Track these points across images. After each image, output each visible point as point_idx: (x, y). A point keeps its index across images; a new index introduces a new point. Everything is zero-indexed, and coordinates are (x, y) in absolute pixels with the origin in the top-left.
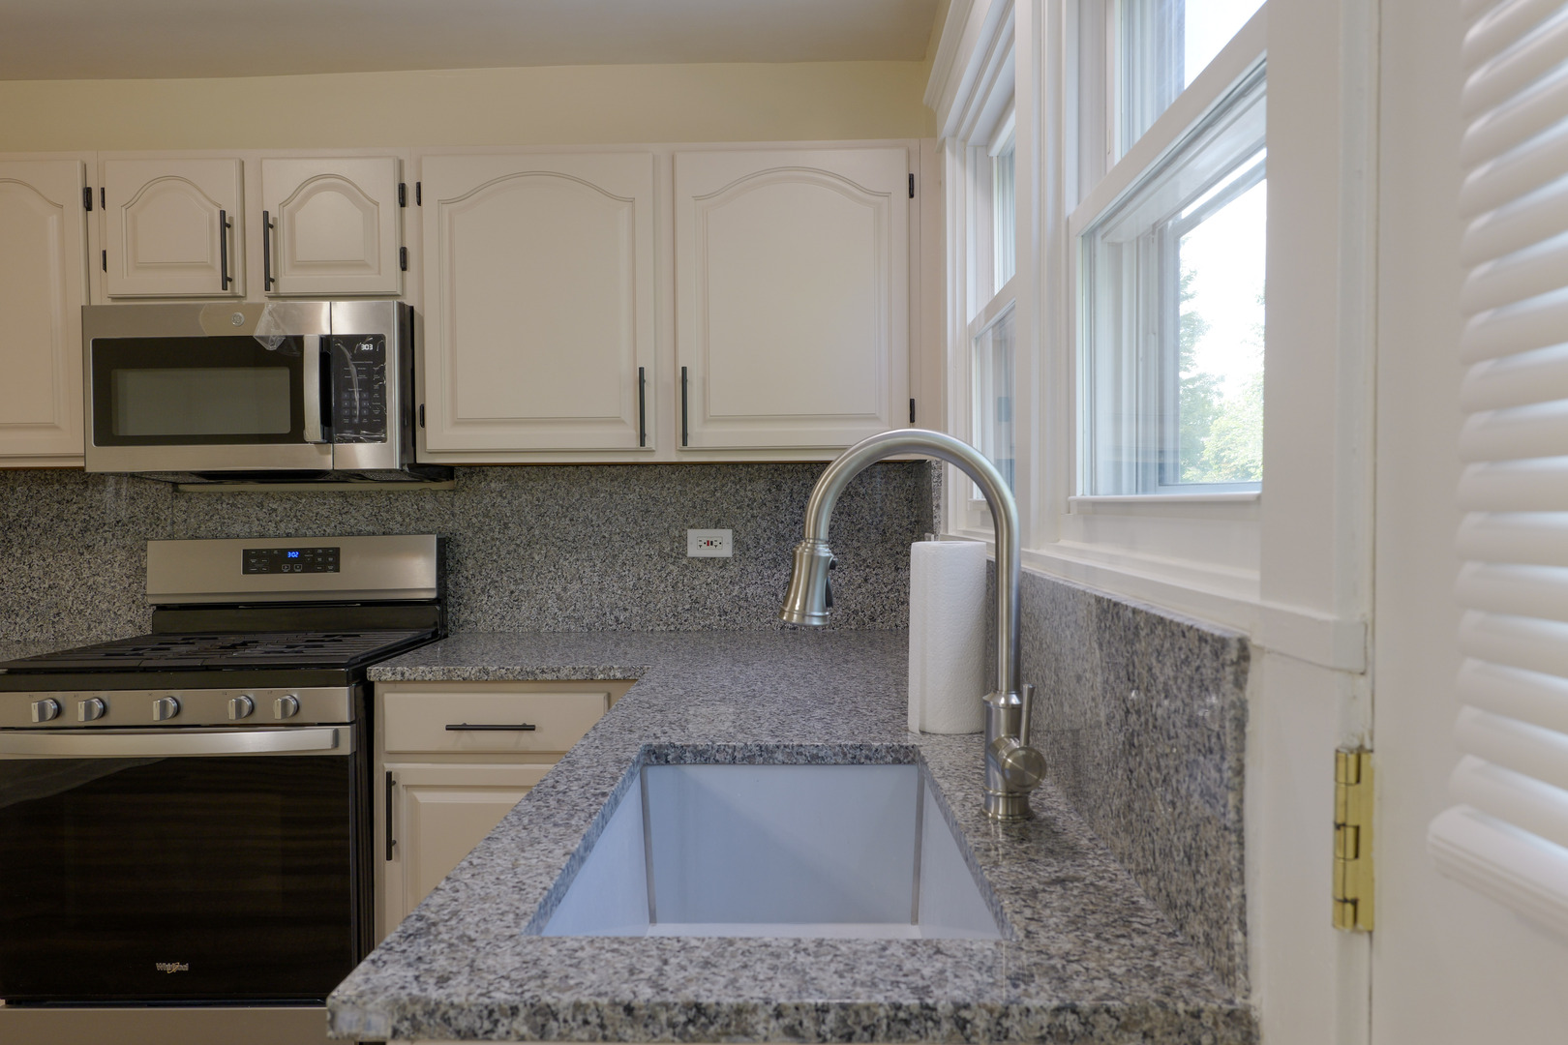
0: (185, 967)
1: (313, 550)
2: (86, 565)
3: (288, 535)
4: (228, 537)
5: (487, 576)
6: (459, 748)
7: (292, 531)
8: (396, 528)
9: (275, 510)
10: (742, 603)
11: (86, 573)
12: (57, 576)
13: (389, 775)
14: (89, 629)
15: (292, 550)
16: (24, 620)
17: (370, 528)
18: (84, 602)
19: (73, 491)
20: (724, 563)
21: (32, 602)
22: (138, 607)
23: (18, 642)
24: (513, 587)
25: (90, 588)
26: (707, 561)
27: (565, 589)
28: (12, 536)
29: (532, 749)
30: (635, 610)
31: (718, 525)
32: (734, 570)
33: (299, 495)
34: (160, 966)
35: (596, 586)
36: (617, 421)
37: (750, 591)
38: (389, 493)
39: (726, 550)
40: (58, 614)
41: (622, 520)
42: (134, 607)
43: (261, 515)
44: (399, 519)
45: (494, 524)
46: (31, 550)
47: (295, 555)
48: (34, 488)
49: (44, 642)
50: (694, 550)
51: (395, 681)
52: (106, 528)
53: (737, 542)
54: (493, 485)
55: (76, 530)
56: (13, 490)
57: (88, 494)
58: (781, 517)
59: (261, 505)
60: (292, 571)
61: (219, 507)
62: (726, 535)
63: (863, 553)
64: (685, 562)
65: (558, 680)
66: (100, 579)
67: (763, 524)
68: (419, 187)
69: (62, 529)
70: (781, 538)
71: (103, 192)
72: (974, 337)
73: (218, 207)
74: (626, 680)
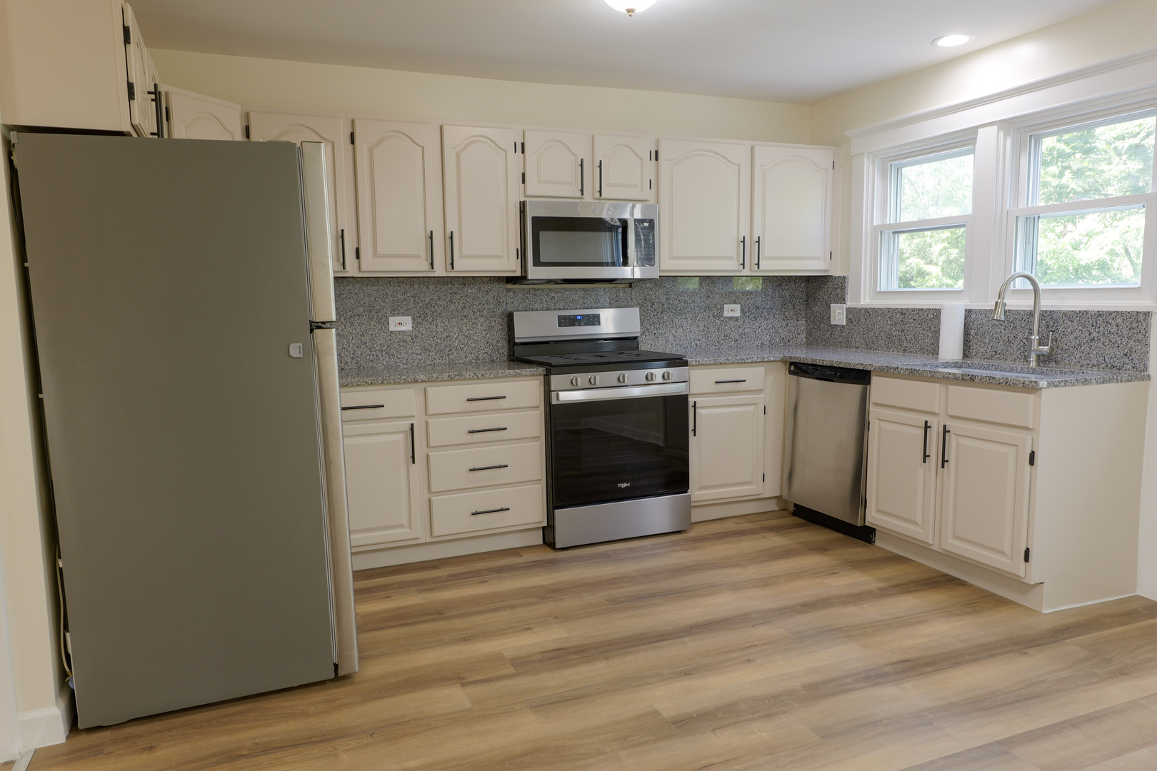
0: (629, 485)
1: (588, 315)
2: (464, 325)
3: (560, 309)
4: (532, 310)
5: (646, 327)
6: (715, 391)
7: (562, 307)
9: (554, 297)
10: (743, 336)
11: (465, 329)
12: (450, 331)
13: (695, 402)
14: (466, 357)
15: (578, 315)
16: (433, 354)
17: (597, 306)
18: (464, 344)
20: (737, 319)
21: (437, 344)
22: (490, 345)
23: (430, 365)
24: (655, 332)
25: (466, 336)
26: (730, 318)
28: (427, 311)
29: (741, 390)
30: (703, 340)
31: (735, 303)
32: (740, 322)
33: (565, 290)
34: (619, 485)
35: (689, 330)
36: (731, 258)
37: (746, 331)
38: (606, 288)
39: (737, 314)
40: (451, 350)
41: (699, 300)
42: (488, 345)
43: (547, 300)
45: (648, 303)
46: (437, 318)
47: (580, 318)
48: (439, 286)
49: (444, 364)
50: (727, 314)
51: (696, 365)
52: (474, 306)
53: (742, 310)
55: (460, 308)
56: (428, 287)
57: (465, 290)
58: (758, 299)
59: (548, 295)
60: (580, 325)
62: (738, 307)
63: (786, 314)
64: (722, 319)
66: (471, 332)
67: (752, 302)
68: (657, 152)
69: (452, 307)
70: (757, 308)
71: (523, 145)
72: (880, 230)
73: (576, 156)
74: (774, 361)
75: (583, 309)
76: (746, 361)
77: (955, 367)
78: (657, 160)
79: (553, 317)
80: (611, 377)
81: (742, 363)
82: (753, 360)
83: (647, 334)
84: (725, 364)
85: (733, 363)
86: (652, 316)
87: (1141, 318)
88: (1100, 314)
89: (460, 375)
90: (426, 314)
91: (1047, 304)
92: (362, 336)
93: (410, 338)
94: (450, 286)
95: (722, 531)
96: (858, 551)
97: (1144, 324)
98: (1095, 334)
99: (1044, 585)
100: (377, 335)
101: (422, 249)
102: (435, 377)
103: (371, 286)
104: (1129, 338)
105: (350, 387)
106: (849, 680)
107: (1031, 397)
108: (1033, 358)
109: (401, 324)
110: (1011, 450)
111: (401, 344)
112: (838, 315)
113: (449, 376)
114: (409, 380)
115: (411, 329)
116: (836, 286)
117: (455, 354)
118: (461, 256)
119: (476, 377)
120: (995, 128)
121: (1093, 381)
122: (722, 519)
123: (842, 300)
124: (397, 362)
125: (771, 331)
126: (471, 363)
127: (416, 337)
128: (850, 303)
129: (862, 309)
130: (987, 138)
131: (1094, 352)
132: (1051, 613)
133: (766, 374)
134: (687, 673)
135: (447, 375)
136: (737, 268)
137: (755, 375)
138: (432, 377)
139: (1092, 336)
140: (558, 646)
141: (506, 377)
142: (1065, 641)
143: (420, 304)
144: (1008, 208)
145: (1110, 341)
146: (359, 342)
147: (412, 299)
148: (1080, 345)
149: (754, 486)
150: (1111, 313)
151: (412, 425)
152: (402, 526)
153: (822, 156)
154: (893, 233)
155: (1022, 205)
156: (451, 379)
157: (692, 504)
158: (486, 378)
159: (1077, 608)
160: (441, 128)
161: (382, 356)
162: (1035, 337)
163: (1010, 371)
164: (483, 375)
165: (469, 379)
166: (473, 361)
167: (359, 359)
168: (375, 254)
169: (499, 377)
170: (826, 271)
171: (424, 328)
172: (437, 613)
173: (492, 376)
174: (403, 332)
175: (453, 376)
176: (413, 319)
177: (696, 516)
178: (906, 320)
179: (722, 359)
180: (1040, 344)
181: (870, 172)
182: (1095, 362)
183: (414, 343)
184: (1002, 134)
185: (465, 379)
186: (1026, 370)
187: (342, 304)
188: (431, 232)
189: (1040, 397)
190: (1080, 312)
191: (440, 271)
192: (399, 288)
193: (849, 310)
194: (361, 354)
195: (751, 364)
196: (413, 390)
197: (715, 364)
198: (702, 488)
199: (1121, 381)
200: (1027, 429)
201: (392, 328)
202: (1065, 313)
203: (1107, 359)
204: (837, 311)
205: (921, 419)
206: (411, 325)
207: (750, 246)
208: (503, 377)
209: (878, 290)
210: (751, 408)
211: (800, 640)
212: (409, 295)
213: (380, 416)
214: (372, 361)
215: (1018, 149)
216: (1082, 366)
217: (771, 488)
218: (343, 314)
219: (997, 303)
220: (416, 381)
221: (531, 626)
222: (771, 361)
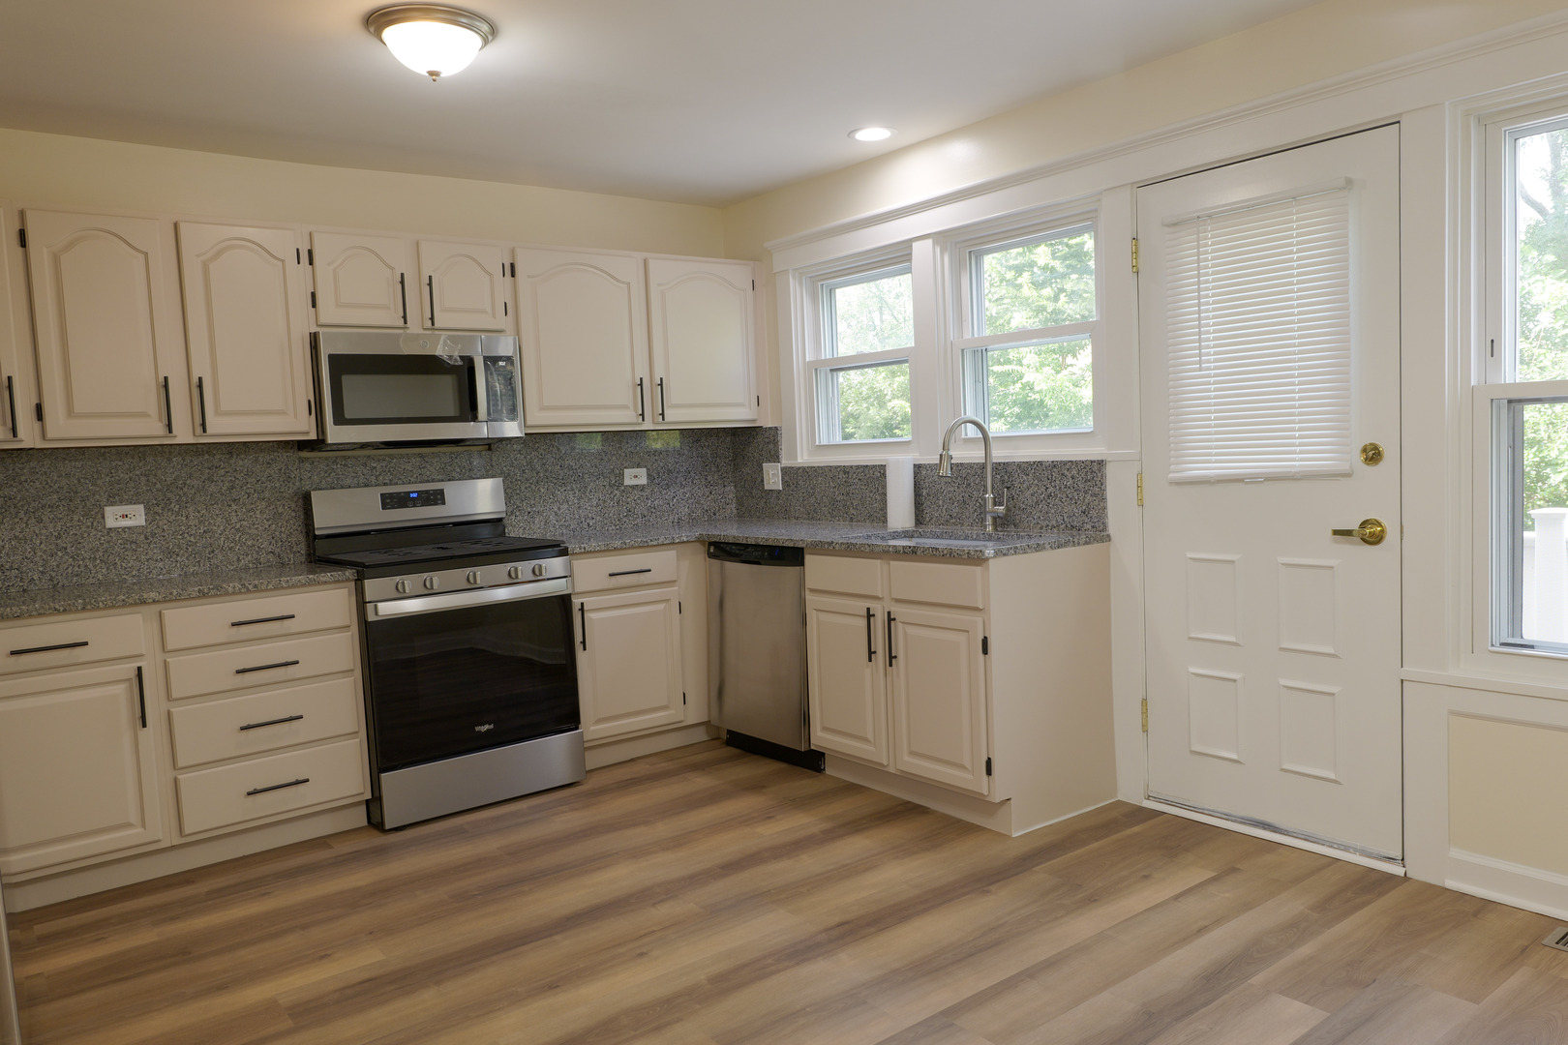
0: (492, 726)
1: (427, 492)
2: (234, 514)
3: (385, 484)
4: (342, 487)
5: (514, 504)
6: (611, 587)
7: (388, 481)
8: (457, 476)
9: (375, 468)
10: (653, 510)
11: (234, 519)
12: (210, 524)
13: (582, 604)
14: (239, 560)
15: (412, 492)
16: (184, 558)
17: (440, 477)
18: (234, 541)
19: (220, 460)
20: (642, 488)
21: (189, 544)
22: (277, 542)
24: (529, 510)
25: (238, 530)
26: (634, 487)
27: (559, 509)
28: (170, 495)
29: (645, 582)
30: (598, 518)
31: (639, 466)
32: (648, 491)
33: (392, 457)
34: (477, 729)
35: (577, 506)
36: (626, 407)
37: (656, 502)
38: (451, 453)
39: (643, 480)
40: (213, 551)
41: (589, 465)
42: (273, 541)
43: (365, 472)
44: (458, 470)
45: (517, 471)
46: (188, 505)
47: (415, 495)
48: (188, 459)
50: (627, 482)
51: (580, 553)
52: (249, 486)
53: (649, 476)
54: (515, 446)
55: (224, 488)
56: (169, 460)
57: (232, 461)
58: (669, 460)
59: (365, 465)
60: (414, 506)
61: (335, 467)
62: (643, 472)
63: (709, 478)
64: (623, 488)
65: (658, 545)
66: (245, 523)
67: (661, 464)
68: (512, 266)
69: (213, 488)
70: (670, 471)
71: (310, 252)
72: (815, 367)
73: (392, 269)
74: (688, 542)
75: (420, 482)
76: (650, 544)
77: (905, 537)
78: (513, 275)
79: (374, 495)
80: (458, 576)
81: (645, 546)
82: (660, 542)
83: (517, 514)
84: (621, 549)
85: (632, 547)
86: (523, 489)
87: (1095, 468)
88: (1054, 465)
89: (216, 588)
90: (169, 499)
91: (999, 454)
92: (59, 537)
93: (142, 537)
94: (206, 457)
95: (629, 777)
96: (805, 784)
97: (1099, 475)
98: (1051, 489)
99: (1012, 801)
100: (86, 535)
101: (152, 403)
102: (175, 593)
103: (70, 461)
104: (1086, 492)
105: (27, 618)
106: (770, 961)
107: (978, 569)
108: (989, 521)
109: (125, 517)
110: (961, 638)
111: (128, 546)
112: (773, 477)
113: (199, 591)
114: (131, 601)
115: (144, 524)
116: (766, 440)
117: (220, 557)
118: (218, 413)
119: (245, 591)
120: (929, 242)
121: (1048, 546)
122: (632, 760)
123: (775, 457)
124: (121, 575)
125: (690, 501)
126: (246, 569)
127: (153, 535)
128: (785, 462)
129: (799, 468)
130: (922, 251)
131: (1053, 511)
132: (1021, 836)
133: (678, 560)
134: (553, 987)
135: (197, 589)
136: (635, 421)
137: (662, 562)
138: (171, 594)
139: (1049, 490)
140: (366, 975)
141: (294, 586)
142: (1034, 869)
143: (158, 486)
144: (952, 338)
145: (1068, 497)
146: (53, 547)
147: (143, 479)
148: (1037, 503)
149: (673, 712)
150: (1065, 463)
151: (139, 669)
152: (128, 825)
153: (738, 273)
154: (831, 370)
155: (967, 335)
156: (203, 595)
157: (586, 745)
158: (262, 591)
159: (1051, 825)
160: (176, 225)
161: (95, 566)
162: (989, 496)
163: (965, 539)
164: (255, 586)
165: (234, 593)
166: (251, 565)
167: (54, 574)
168: (70, 412)
169: (282, 588)
170: (754, 421)
171: (165, 521)
172: (183, 952)
173: (270, 586)
174: (129, 528)
175: (206, 591)
176: (148, 509)
177: (593, 760)
178: (851, 481)
179: (618, 543)
180: (995, 504)
181: (797, 295)
182: (1054, 523)
183: (150, 544)
184: (938, 250)
185: (227, 594)
186: (982, 536)
187: (19, 491)
188: (166, 378)
189: (988, 569)
190: (1034, 463)
191: (183, 434)
192: (120, 463)
193: (785, 471)
194: (58, 566)
195: (655, 548)
196: (138, 617)
197: (608, 550)
198: (599, 721)
199: (1079, 544)
200: (977, 609)
201: (110, 523)
202: (1019, 465)
203: (1066, 519)
204: (771, 473)
205: (864, 604)
206: (144, 517)
207: (650, 390)
208: (289, 587)
209: (817, 443)
210: (661, 606)
211: (714, 915)
212: (138, 473)
213: (81, 660)
214: (77, 575)
215: (958, 267)
216: (1041, 528)
217: (695, 712)
218: (22, 506)
219: (941, 455)
220: (143, 602)
221: (329, 952)
222: (684, 542)
